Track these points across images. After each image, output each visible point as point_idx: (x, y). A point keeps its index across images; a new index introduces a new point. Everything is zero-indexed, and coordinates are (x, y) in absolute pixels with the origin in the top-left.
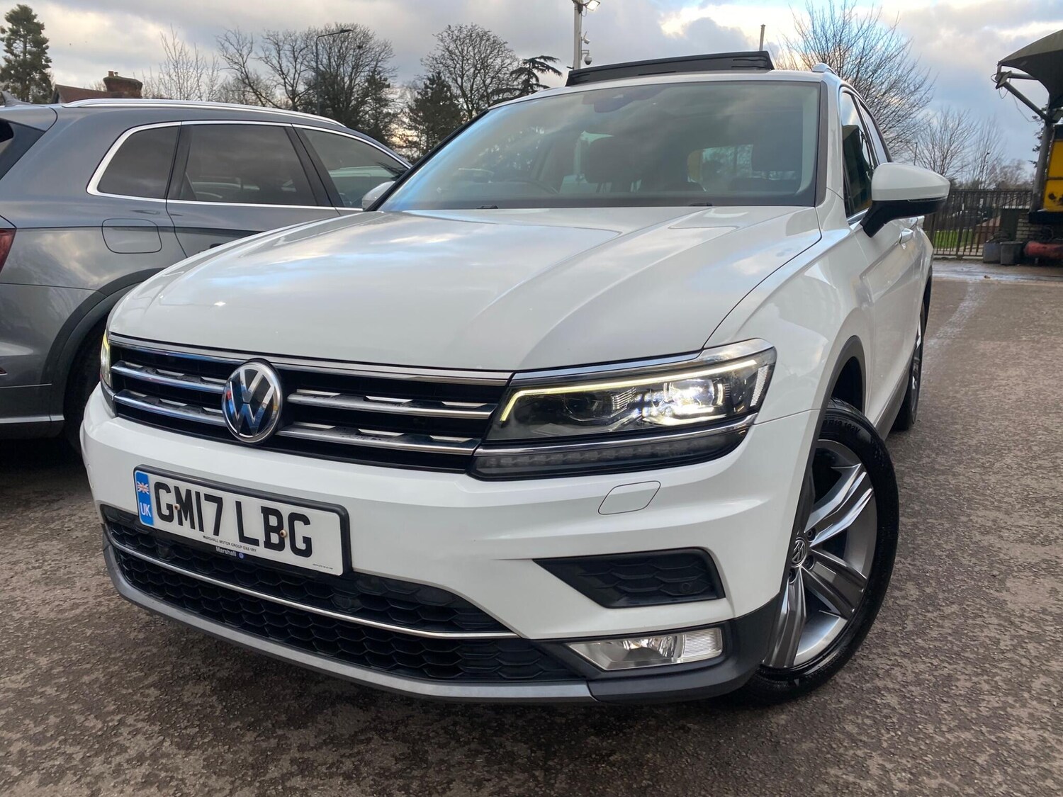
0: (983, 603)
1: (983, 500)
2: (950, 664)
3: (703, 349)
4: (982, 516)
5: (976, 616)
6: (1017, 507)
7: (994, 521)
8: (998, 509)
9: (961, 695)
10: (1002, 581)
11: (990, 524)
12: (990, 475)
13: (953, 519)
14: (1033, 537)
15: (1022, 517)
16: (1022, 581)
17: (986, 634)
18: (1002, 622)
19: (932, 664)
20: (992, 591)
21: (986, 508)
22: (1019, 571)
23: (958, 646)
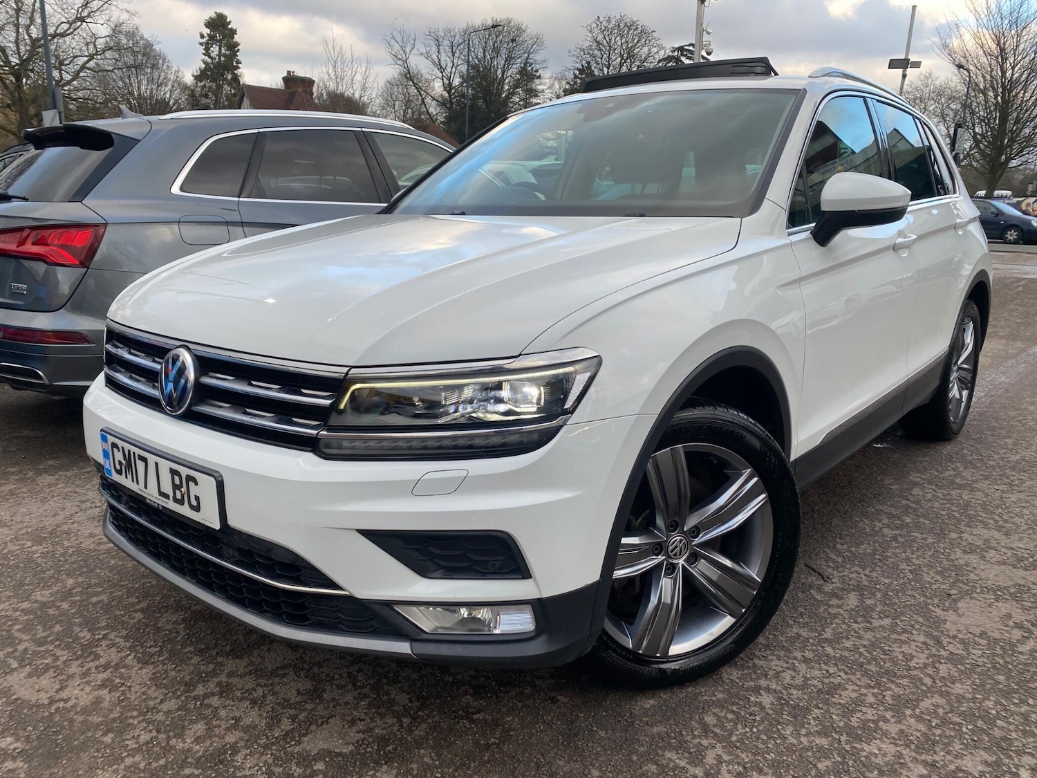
0: (921, 620)
1: (989, 519)
2: (846, 673)
3: (520, 354)
4: (976, 535)
5: (905, 631)
6: (1022, 528)
7: (987, 541)
8: (999, 528)
9: (840, 704)
10: (956, 601)
11: (980, 543)
12: (1012, 494)
13: (942, 535)
14: (1020, 560)
15: (1020, 539)
16: (978, 603)
17: (903, 649)
18: (928, 641)
19: (828, 671)
20: (937, 610)
21: (986, 526)
22: (982, 593)
23: (866, 658)
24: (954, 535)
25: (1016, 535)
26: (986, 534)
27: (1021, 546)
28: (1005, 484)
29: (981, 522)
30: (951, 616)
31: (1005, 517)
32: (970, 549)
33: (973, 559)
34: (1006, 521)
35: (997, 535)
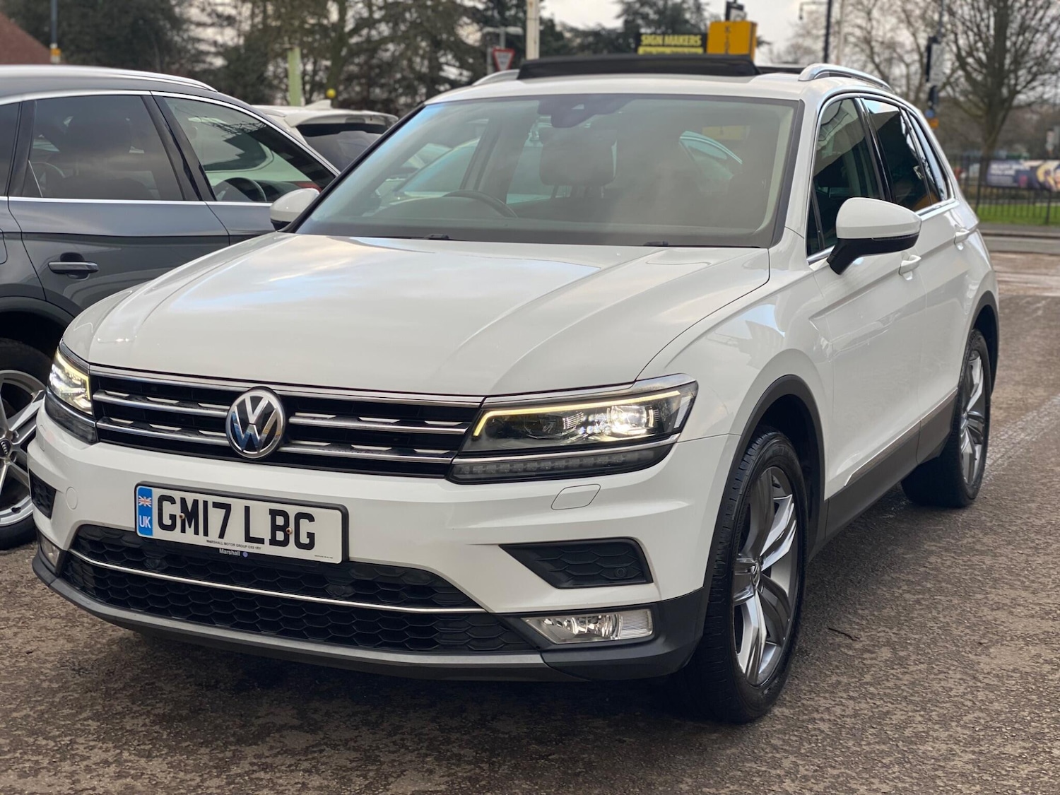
0: (955, 663)
1: (1015, 580)
2: (893, 704)
3: (636, 381)
4: (1004, 594)
5: (940, 672)
6: (1049, 587)
7: (1014, 599)
8: (1026, 588)
10: (987, 648)
11: (1008, 601)
12: (1038, 556)
14: (1048, 613)
16: (1008, 648)
19: (875, 704)
20: (970, 655)
21: (1012, 587)
22: (1012, 640)
23: (908, 692)
24: (979, 596)
25: (1044, 593)
26: (1013, 594)
27: (1049, 601)
28: (1030, 548)
29: (1007, 584)
30: (984, 658)
31: (1032, 578)
32: (998, 607)
33: (1002, 615)
34: (1033, 582)
35: (1024, 594)
